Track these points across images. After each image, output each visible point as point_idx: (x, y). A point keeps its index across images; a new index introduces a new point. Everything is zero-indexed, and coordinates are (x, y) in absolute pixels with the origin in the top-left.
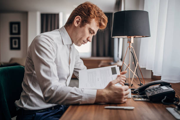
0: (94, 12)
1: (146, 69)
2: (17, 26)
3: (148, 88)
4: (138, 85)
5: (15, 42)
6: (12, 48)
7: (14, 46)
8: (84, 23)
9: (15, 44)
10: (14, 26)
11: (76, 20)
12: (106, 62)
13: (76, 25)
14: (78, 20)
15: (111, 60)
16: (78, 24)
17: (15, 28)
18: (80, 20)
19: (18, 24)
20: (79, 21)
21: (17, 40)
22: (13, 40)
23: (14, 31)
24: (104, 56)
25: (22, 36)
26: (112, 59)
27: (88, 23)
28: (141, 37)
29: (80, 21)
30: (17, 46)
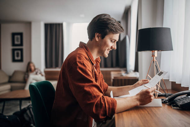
1: (170, 80)
2: (19, 37)
5: (18, 54)
6: (14, 60)
7: (16, 58)
9: (18, 56)
10: (16, 37)
17: (18, 39)
19: (21, 34)
21: (20, 52)
22: (16, 52)
23: (16, 43)
25: (24, 47)
30: (19, 58)
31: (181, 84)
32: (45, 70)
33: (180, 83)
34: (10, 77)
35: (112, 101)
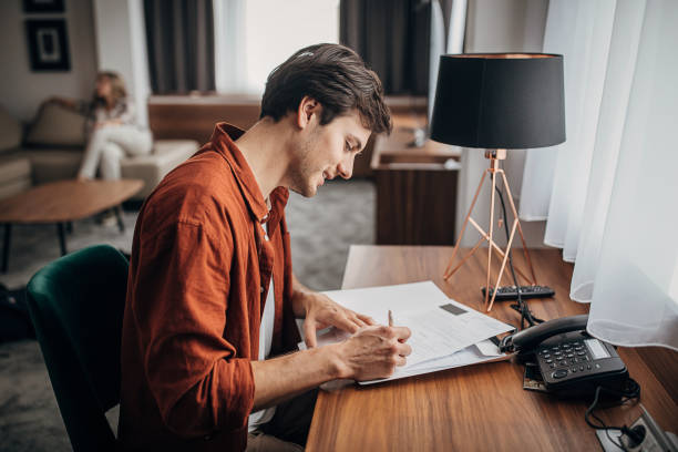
5: (48, 39)
6: (38, 65)
9: (49, 48)
21: (54, 33)
22: (40, 33)
25: (70, 16)
30: (55, 56)
31: (561, 251)
32: (148, 100)
33: (560, 247)
34: (28, 127)
35: (237, 387)
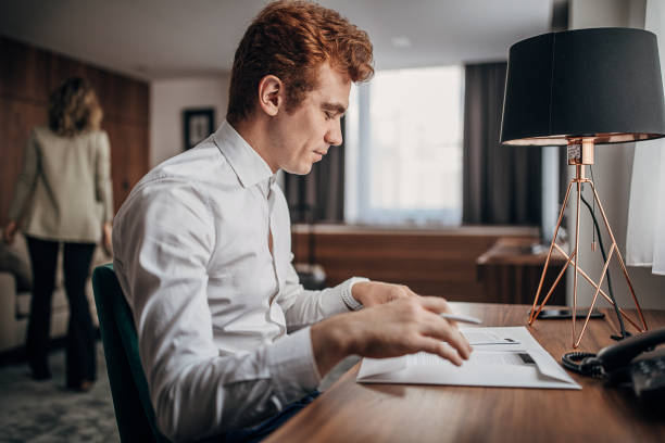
0: (317, 38)
1: (654, 272)
2: (203, 122)
3: (645, 355)
4: (612, 337)
8: (296, 94)
10: (194, 122)
11: (267, 92)
12: (513, 243)
13: (272, 110)
14: (271, 89)
15: (532, 238)
16: (276, 104)
18: (277, 86)
19: (209, 113)
20: (275, 93)
24: (513, 220)
26: (535, 231)
27: (311, 90)
28: (630, 138)
29: (281, 90)
